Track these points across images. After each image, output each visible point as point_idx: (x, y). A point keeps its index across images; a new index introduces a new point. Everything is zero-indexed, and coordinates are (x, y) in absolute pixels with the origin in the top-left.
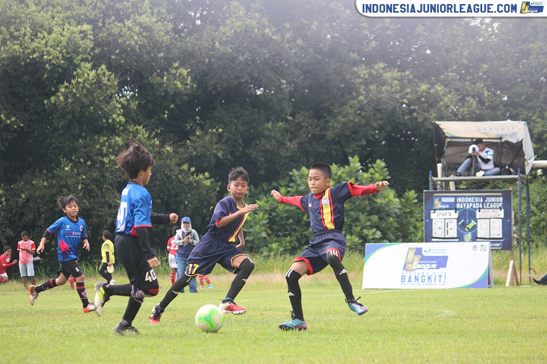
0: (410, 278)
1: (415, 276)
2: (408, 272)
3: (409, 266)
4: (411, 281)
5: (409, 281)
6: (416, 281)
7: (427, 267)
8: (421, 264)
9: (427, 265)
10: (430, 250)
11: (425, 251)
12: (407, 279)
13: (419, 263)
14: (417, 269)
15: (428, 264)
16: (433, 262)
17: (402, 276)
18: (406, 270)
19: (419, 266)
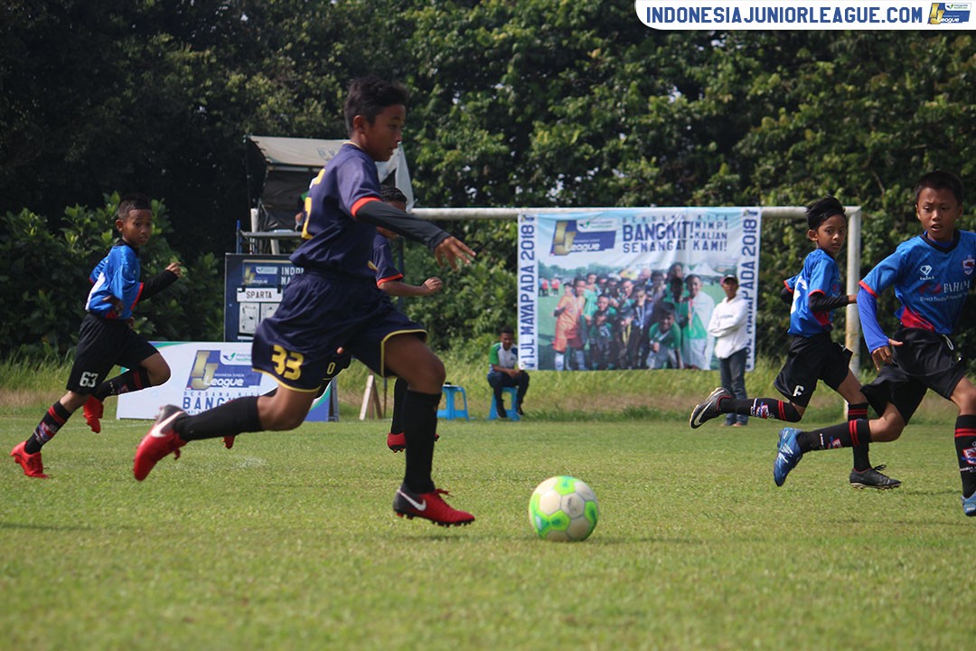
0: (198, 401)
1: (208, 399)
2: (196, 392)
3: (197, 381)
4: (199, 407)
5: (196, 407)
7: (228, 385)
8: (218, 378)
9: (227, 380)
10: (233, 355)
12: (193, 403)
13: (214, 377)
14: (212, 386)
15: (230, 378)
16: (238, 375)
17: (185, 398)
18: (192, 389)
19: (214, 382)
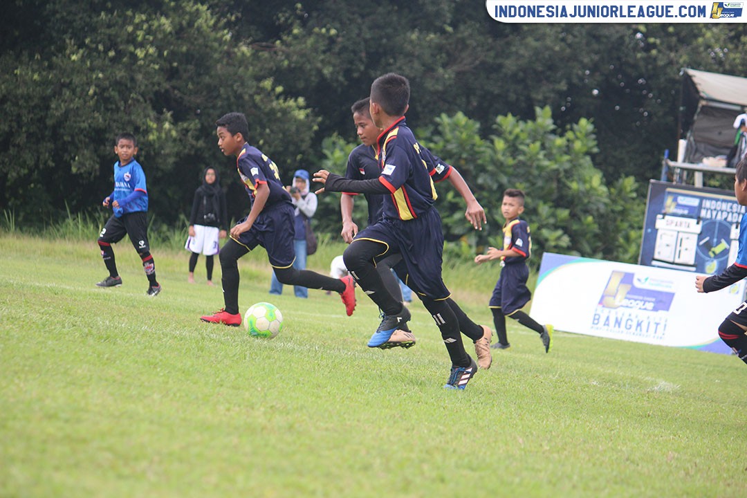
0: (608, 319)
1: (617, 319)
2: (606, 310)
3: (609, 300)
4: (608, 325)
5: (605, 325)
6: (617, 325)
7: (639, 306)
8: (629, 299)
9: (638, 302)
10: (647, 279)
11: (639, 280)
12: (603, 320)
13: (626, 298)
14: (622, 306)
15: (641, 301)
16: (649, 299)
17: (595, 315)
18: (604, 306)
19: (626, 302)
